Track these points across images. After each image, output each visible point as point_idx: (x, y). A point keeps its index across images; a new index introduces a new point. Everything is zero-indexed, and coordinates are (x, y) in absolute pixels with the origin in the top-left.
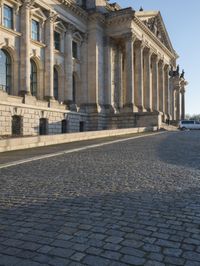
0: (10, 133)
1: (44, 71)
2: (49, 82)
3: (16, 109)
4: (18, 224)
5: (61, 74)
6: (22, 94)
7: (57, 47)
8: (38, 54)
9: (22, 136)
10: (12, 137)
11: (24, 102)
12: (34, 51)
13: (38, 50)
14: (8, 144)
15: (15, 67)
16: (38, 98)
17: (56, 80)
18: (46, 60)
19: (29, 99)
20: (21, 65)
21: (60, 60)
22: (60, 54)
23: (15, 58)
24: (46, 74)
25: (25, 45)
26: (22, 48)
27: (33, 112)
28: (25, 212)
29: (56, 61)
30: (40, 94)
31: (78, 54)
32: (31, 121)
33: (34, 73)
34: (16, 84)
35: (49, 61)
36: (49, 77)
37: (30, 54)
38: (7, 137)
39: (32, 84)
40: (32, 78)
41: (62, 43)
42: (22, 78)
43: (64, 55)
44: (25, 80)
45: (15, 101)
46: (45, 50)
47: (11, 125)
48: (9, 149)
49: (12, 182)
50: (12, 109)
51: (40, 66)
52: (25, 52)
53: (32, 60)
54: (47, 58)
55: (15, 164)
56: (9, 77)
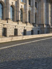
0: (14, 35)
1: (25, 13)
2: (27, 16)
3: (15, 26)
4: (17, 66)
5: (31, 14)
6: (18, 21)
7: (30, 4)
8: (23, 7)
9: (18, 36)
10: (14, 36)
11: (18, 24)
12: (22, 6)
13: (23, 5)
15: (15, 12)
16: (23, 23)
17: (29, 16)
18: (26, 9)
19: (20, 23)
20: (17, 11)
21: (31, 9)
22: (31, 6)
23: (15, 9)
24: (26, 14)
25: (19, 4)
26: (18, 5)
27: (21, 27)
28: (19, 62)
29: (29, 9)
30: (24, 21)
31: (37, 6)
32: (21, 30)
33: (22, 14)
34: (15, 18)
35: (27, 9)
36: (27, 15)
37: (20, 7)
38: (12, 36)
39: (21, 18)
40: (21, 16)
41: (31, 2)
42: (17, 15)
43: (32, 7)
44: (18, 16)
45: (15, 24)
46: (25, 5)
47: (14, 32)
48: (13, 40)
49: (14, 52)
50: (14, 26)
51: (24, 11)
53: (21, 9)
54: (26, 8)
55: (15, 45)
56: (13, 15)
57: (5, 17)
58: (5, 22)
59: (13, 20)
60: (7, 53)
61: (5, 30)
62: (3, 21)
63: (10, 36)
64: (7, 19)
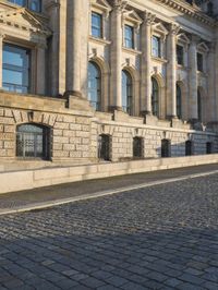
0: (131, 155)
1: (166, 88)
2: (172, 99)
3: (137, 130)
4: (143, 251)
5: (184, 90)
6: (143, 114)
7: (180, 61)
8: (160, 71)
9: (144, 159)
10: (134, 159)
11: (145, 123)
12: (155, 69)
13: (160, 66)
14: (129, 167)
15: (136, 87)
16: (159, 118)
17: (179, 97)
18: (167, 76)
19: (151, 119)
20: (143, 84)
21: (183, 75)
22: (184, 69)
23: (136, 77)
24: (168, 91)
25: (146, 63)
26: (143, 67)
27: (154, 132)
28: (149, 239)
29: (178, 76)
30: (162, 114)
31: (204, 67)
32: (153, 142)
33: (155, 91)
34: (137, 104)
35: (171, 77)
36: (171, 94)
37: (151, 73)
38: (128, 159)
39: (153, 103)
40: (152, 98)
41: (185, 56)
42: (143, 97)
43: (188, 69)
44: (146, 100)
45: (137, 122)
46: (167, 66)
47: (132, 147)
48: (130, 172)
49: (134, 207)
50: (133, 130)
51: (162, 84)
52: (146, 70)
53: (153, 78)
54: (168, 74)
55: (136, 187)
56: (130, 97)
57: (106, 104)
58: (106, 118)
59: (130, 111)
60: (112, 211)
61: (106, 141)
62: (102, 115)
63: (121, 159)
64: (112, 109)
